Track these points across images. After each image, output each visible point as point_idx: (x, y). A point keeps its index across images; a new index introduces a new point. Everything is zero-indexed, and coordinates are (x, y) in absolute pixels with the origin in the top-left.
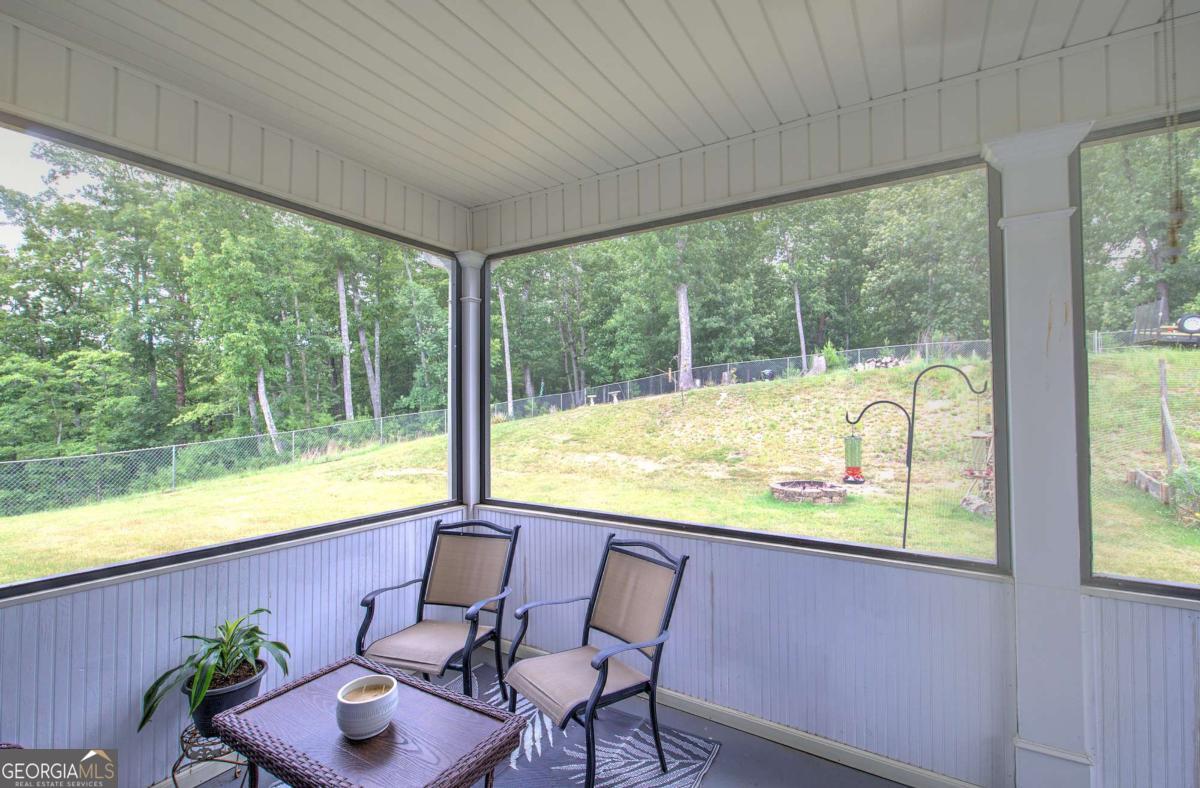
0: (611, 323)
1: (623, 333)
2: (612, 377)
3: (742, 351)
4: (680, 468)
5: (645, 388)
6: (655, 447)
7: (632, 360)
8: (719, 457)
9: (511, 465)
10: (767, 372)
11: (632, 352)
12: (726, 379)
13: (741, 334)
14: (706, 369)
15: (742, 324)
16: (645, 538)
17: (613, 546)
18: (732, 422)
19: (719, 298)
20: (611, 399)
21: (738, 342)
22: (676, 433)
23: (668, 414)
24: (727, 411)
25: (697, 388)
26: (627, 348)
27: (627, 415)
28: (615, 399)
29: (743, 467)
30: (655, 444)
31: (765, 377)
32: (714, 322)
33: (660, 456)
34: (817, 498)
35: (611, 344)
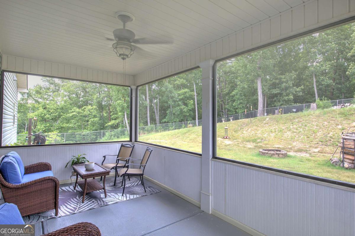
0: (234, 93)
1: (237, 97)
2: (235, 112)
3: (288, 102)
4: (238, 144)
6: (234, 137)
7: (240, 106)
8: (254, 141)
10: (294, 110)
11: (241, 103)
12: (277, 113)
13: (288, 95)
15: (288, 91)
18: (266, 129)
19: (277, 81)
20: (230, 120)
21: (286, 98)
22: (244, 132)
23: (244, 125)
24: (266, 125)
26: (239, 102)
27: (230, 125)
28: (231, 120)
29: (261, 145)
30: (235, 135)
31: (293, 112)
32: (275, 91)
33: (234, 140)
34: (273, 155)
35: (234, 101)
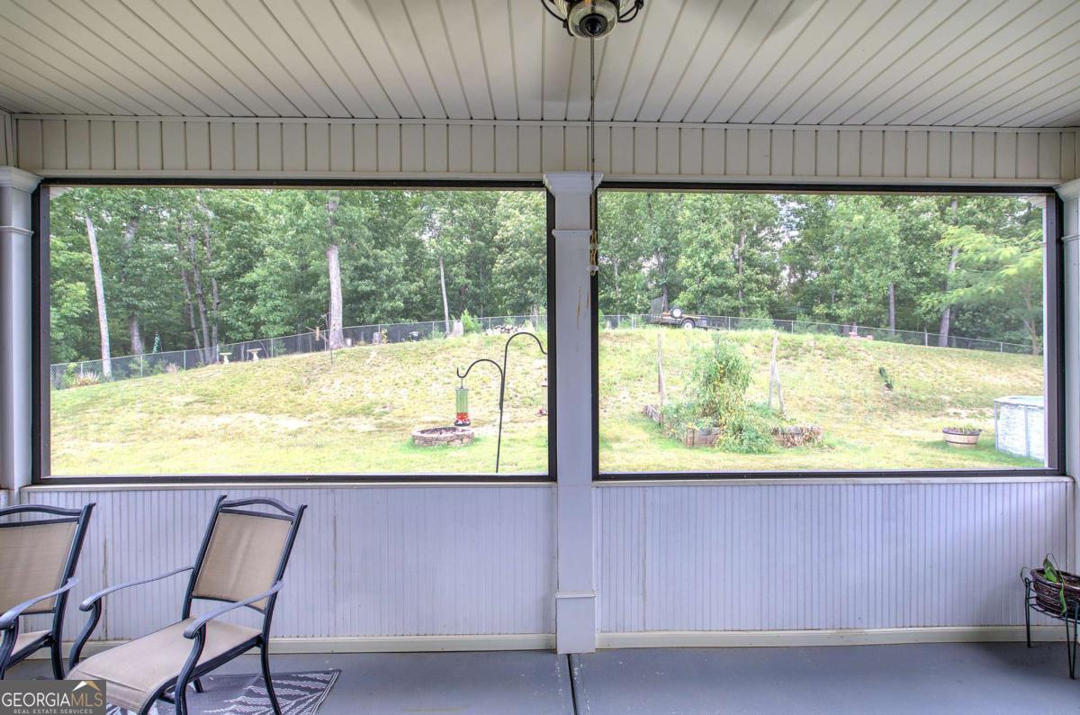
0: (250, 277)
1: (267, 288)
2: (251, 334)
3: (393, 314)
4: (326, 424)
5: (291, 346)
6: (300, 405)
7: (276, 316)
8: (367, 412)
9: (105, 436)
10: (415, 334)
11: (275, 309)
12: (377, 339)
13: (391, 297)
14: (357, 329)
15: (392, 289)
16: (262, 495)
17: (223, 508)
18: (381, 379)
19: (371, 263)
20: (251, 357)
21: (388, 305)
22: (324, 390)
23: (315, 372)
24: (376, 368)
25: (349, 348)
26: (270, 304)
27: (269, 373)
28: (255, 357)
29: (388, 419)
30: (300, 401)
31: (413, 338)
32: (365, 286)
33: (305, 414)
34: (452, 440)
35: (252, 300)
